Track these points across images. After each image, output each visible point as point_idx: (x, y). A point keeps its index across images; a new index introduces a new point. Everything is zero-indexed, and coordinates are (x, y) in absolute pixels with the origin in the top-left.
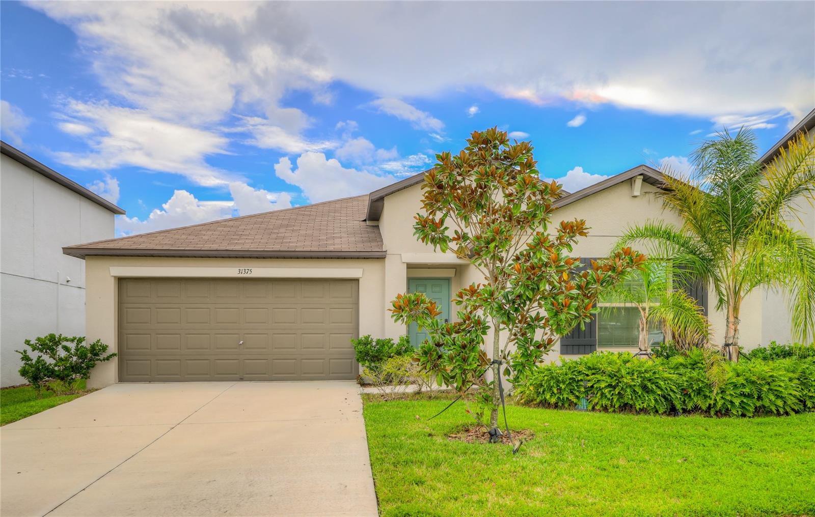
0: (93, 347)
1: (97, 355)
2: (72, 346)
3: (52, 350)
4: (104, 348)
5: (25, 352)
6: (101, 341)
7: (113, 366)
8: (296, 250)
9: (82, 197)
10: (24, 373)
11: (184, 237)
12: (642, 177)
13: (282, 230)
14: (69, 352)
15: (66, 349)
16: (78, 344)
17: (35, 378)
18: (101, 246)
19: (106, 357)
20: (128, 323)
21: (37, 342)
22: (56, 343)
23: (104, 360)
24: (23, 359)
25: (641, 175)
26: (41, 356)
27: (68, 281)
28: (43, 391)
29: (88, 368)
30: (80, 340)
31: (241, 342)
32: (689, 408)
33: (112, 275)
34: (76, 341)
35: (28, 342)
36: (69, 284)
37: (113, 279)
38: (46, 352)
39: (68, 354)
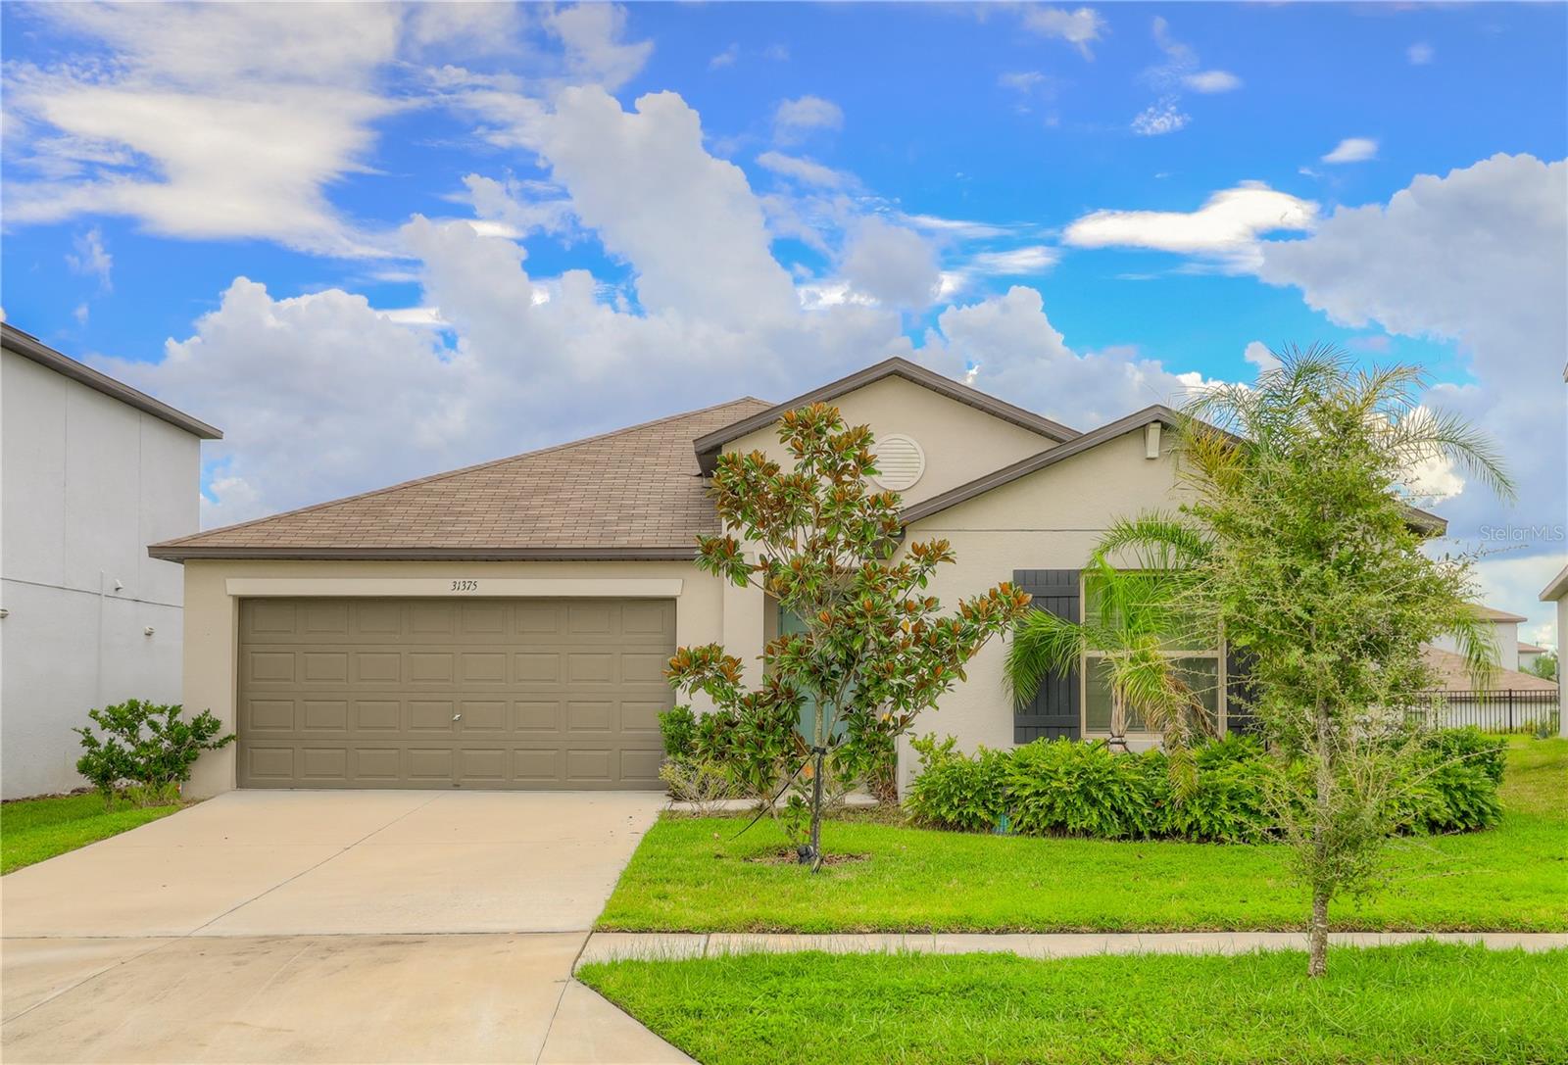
0: (197, 723)
1: (202, 737)
2: (162, 721)
3: (133, 728)
4: (216, 725)
5: (87, 730)
6: (210, 713)
7: (228, 757)
8: (558, 546)
9: (144, 414)
10: (85, 768)
11: (355, 519)
12: (1159, 425)
13: (536, 501)
14: (158, 732)
15: (154, 726)
16: (171, 718)
17: (104, 778)
18: (212, 542)
19: (217, 741)
20: (254, 679)
21: (108, 714)
22: (139, 716)
23: (214, 747)
24: (84, 743)
25: (1156, 421)
26: (114, 739)
27: (117, 589)
28: (116, 800)
29: (187, 760)
30: (175, 711)
31: (457, 716)
32: (1163, 830)
33: (229, 592)
34: (167, 713)
35: (94, 714)
36: (121, 594)
37: (231, 600)
38: (122, 731)
39: (157, 735)
